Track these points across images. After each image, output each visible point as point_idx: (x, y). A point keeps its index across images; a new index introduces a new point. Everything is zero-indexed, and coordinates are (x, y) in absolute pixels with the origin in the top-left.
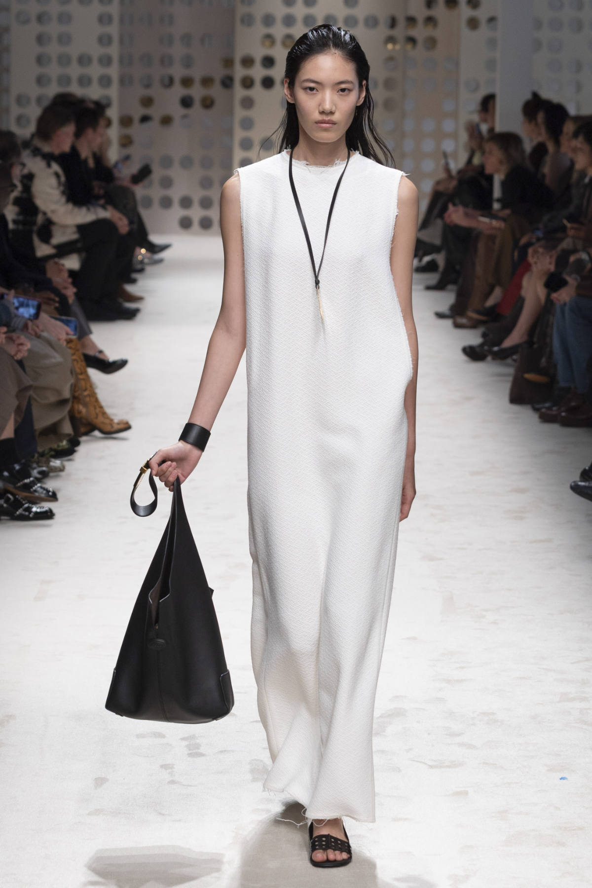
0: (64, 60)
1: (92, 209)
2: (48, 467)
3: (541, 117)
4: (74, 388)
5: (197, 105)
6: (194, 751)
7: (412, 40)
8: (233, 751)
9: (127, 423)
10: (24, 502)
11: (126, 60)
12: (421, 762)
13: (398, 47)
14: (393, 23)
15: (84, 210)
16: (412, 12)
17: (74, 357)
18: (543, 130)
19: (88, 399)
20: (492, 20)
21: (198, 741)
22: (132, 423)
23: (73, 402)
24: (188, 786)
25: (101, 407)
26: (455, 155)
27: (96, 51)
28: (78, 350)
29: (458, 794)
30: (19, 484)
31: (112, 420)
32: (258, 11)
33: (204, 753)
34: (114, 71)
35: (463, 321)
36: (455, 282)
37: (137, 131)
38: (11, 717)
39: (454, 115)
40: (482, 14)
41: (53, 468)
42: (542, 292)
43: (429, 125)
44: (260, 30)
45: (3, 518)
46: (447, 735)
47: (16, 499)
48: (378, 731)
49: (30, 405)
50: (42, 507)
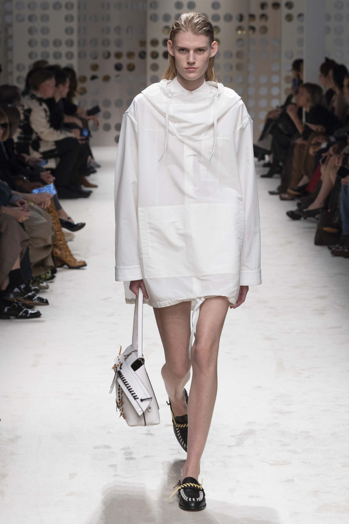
0: (45, 43)
1: (63, 132)
2: (38, 286)
3: (331, 73)
4: (54, 238)
5: (125, 69)
6: (129, 456)
7: (253, 28)
8: (152, 456)
9: (84, 262)
10: (23, 308)
11: (82, 43)
12: (265, 462)
13: (244, 32)
14: (241, 18)
15: (59, 132)
16: (253, 12)
17: (54, 221)
18: (332, 81)
19: (62, 246)
20: (300, 15)
21: (131, 450)
22: (87, 262)
23: (53, 247)
24: (125, 477)
25: (70, 251)
26: (279, 96)
27: (64, 37)
28: (56, 217)
29: (288, 481)
30: (25, 296)
31: (75, 260)
32: (161, 12)
33: (135, 457)
34: (75, 49)
35: (286, 196)
36: (279, 172)
37: (89, 85)
38: (18, 437)
39: (279, 73)
40: (294, 12)
41: (42, 287)
42: (333, 178)
43: (263, 79)
44: (161, 23)
45: (11, 317)
46: (281, 445)
47: (19, 306)
48: (240, 443)
49: (28, 249)
50: (35, 310)
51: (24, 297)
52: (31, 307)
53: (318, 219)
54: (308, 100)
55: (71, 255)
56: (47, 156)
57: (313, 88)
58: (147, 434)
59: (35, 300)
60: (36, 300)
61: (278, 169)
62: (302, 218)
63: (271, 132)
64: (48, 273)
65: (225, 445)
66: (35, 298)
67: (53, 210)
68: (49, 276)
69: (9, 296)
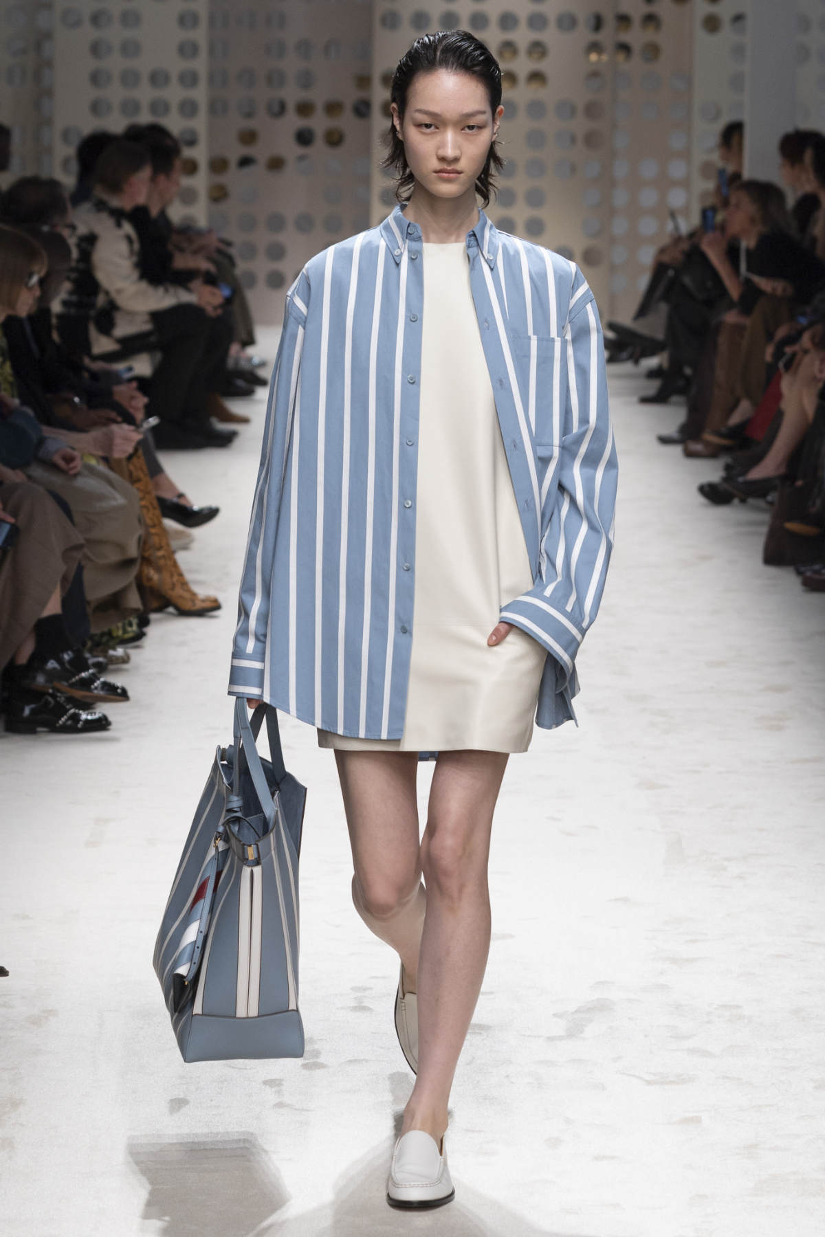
0: (130, 78)
1: (172, 290)
2: (105, 657)
3: (808, 155)
4: (143, 543)
5: (319, 142)
6: (311, 1061)
7: (625, 48)
8: (367, 1061)
9: (216, 601)
10: (68, 707)
11: (217, 78)
12: (634, 1076)
13: (605, 58)
14: (598, 24)
15: (161, 290)
16: (625, 8)
17: (143, 503)
18: (812, 176)
19: (162, 562)
20: (738, 18)
21: (316, 1047)
22: (221, 600)
23: (141, 565)
24: (303, 1110)
25: (181, 575)
26: (686, 211)
27: (176, 66)
28: (149, 493)
29: (686, 1121)
30: (74, 680)
31: (194, 595)
32: (406, 8)
33: (325, 1063)
34: (200, 94)
35: (698, 447)
36: (684, 391)
37: (234, 179)
38: (50, 1013)
39: (686, 155)
40: (724, 10)
41: (113, 658)
42: (809, 405)
43: (649, 169)
44: (408, 34)
45: (39, 729)
46: (671, 1037)
47: (57, 703)
48: (573, 1032)
49: (80, 569)
50: (95, 713)
51: (70, 682)
52: (87, 706)
53: (771, 503)
54: (752, 221)
55: (184, 584)
56: (130, 346)
57: (765, 193)
58: (355, 1009)
59: (96, 688)
60: (99, 688)
61: (681, 383)
62: (736, 501)
63: (666, 297)
64: (130, 625)
65: (539, 1037)
66: (97, 684)
67: (141, 475)
68: (133, 632)
69: (34, 678)
